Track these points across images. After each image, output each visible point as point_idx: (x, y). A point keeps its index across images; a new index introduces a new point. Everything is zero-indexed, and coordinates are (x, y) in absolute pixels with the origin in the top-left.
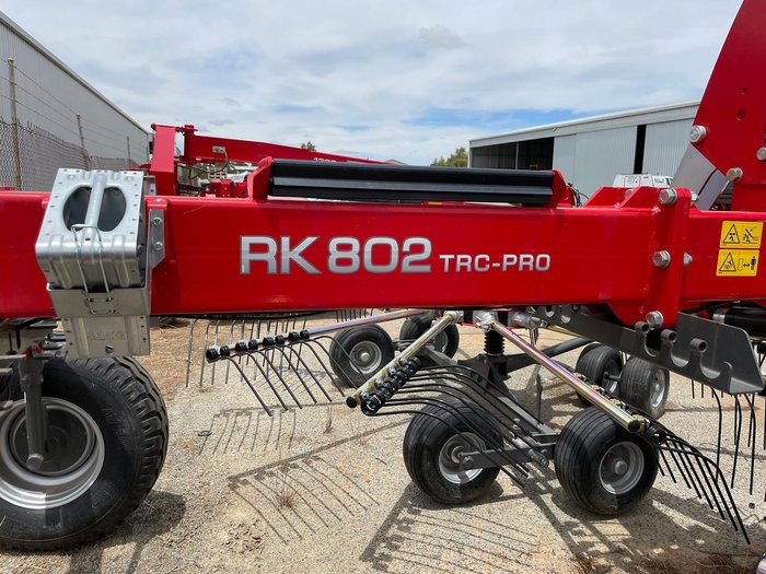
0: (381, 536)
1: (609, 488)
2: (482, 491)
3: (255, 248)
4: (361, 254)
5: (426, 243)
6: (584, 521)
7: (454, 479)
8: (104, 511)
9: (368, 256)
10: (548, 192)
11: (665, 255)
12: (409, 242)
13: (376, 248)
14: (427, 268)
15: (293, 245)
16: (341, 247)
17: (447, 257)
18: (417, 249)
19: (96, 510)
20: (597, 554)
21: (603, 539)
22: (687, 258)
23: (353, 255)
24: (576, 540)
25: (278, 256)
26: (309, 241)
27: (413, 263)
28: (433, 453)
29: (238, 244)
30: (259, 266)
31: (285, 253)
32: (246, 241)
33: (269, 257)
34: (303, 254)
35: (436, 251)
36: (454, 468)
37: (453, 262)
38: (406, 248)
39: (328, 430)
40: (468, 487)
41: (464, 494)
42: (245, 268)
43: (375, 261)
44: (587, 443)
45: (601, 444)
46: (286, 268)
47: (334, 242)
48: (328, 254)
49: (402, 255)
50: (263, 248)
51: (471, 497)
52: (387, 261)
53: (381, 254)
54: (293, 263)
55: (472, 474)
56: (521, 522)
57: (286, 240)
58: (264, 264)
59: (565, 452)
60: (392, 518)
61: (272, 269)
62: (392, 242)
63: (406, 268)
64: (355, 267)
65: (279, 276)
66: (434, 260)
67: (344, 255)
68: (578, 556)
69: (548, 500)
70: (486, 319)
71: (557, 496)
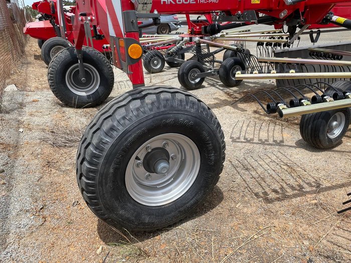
1: (233, 79)
2: (200, 86)
6: (227, 88)
7: (193, 82)
8: (102, 94)
14: (195, 3)
19: (101, 94)
20: (231, 92)
21: (232, 90)
27: (192, 1)
28: (187, 74)
36: (193, 80)
37: (199, 1)
40: (196, 84)
41: (195, 86)
43: (185, 1)
46: (169, 3)
51: (197, 87)
55: (197, 80)
56: (211, 90)
59: (222, 70)
61: (167, 3)
64: (181, 2)
66: (196, 0)
68: (226, 93)
69: (218, 86)
70: (197, 39)
71: (220, 85)
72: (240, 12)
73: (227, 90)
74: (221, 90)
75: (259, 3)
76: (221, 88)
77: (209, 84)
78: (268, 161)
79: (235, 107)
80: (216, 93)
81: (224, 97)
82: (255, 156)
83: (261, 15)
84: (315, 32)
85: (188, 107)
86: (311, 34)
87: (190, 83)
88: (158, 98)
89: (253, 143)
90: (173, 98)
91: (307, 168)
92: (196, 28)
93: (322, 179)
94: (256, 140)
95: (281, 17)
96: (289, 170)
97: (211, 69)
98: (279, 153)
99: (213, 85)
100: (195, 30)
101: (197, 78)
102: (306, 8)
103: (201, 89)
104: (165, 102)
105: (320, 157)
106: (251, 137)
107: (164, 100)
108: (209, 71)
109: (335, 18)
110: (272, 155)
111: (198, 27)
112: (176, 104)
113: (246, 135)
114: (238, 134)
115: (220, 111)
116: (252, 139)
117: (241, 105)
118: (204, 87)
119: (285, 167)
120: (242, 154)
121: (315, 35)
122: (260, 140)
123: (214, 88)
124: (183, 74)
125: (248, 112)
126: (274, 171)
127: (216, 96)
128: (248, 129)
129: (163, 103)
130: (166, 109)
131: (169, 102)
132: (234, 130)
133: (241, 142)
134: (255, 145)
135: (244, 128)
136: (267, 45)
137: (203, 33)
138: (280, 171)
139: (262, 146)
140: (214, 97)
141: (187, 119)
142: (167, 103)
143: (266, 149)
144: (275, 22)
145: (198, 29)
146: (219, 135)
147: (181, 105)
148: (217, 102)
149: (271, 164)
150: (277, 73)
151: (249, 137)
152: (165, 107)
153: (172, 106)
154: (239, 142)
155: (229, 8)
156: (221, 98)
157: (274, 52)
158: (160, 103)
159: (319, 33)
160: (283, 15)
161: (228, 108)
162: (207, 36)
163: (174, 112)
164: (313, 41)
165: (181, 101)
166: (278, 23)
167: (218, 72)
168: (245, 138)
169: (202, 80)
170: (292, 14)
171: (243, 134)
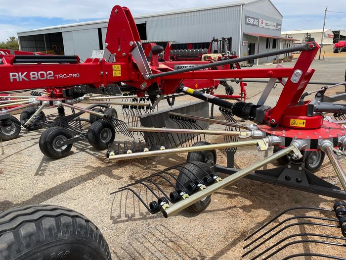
0: (39, 169)
1: (104, 141)
2: (67, 153)
3: (13, 76)
4: (38, 75)
5: (52, 72)
6: (99, 152)
7: (59, 150)
9: (39, 76)
10: (76, 60)
11: (102, 72)
12: (48, 72)
13: (41, 74)
14: (53, 78)
15: (22, 74)
16: (33, 74)
17: (57, 75)
18: (50, 74)
20: (103, 156)
21: (104, 154)
22: (106, 73)
23: (36, 76)
24: (97, 155)
25: (19, 77)
26: (26, 73)
27: (50, 77)
28: (51, 143)
29: (9, 75)
30: (15, 80)
31: (20, 76)
32: (11, 74)
33: (17, 77)
34: (25, 76)
35: (54, 74)
36: (59, 147)
37: (59, 76)
38: (48, 74)
39: (3, 154)
40: (63, 152)
41: (62, 154)
42: (12, 80)
43: (41, 77)
44: (96, 130)
45: (100, 129)
46: (21, 80)
47: (31, 73)
48: (30, 76)
49: (47, 75)
50: (15, 76)
51: (65, 155)
52: (44, 77)
53: (42, 75)
54: (22, 79)
55: (64, 148)
56: (82, 156)
57: (20, 73)
58: (16, 79)
59: (90, 135)
60: (41, 165)
61: (18, 80)
62: (44, 72)
63: (48, 78)
64: (37, 79)
65: (20, 82)
66: (54, 76)
67: (34, 76)
68: (98, 158)
69: (88, 150)
70: (58, 102)
71: (90, 149)
72: (103, 85)
73: (99, 154)
74: (93, 155)
75: (120, 75)
76: (92, 153)
77: (78, 149)
78: (153, 240)
79: (110, 175)
80: (87, 159)
81: (97, 164)
82: (139, 236)
83: (123, 84)
84: (171, 97)
85: (60, 235)
86: (168, 98)
87: (55, 151)
88: (17, 236)
89: (135, 220)
90: (39, 227)
91: (190, 239)
92: (56, 91)
93: (204, 250)
94: (137, 216)
95: (143, 89)
96: (175, 247)
97: (78, 133)
98: (161, 226)
99: (82, 150)
100: (55, 93)
101: (63, 145)
102: (162, 81)
103: (70, 157)
104: (28, 239)
105: (197, 222)
106: (132, 212)
107: (25, 237)
108: (77, 136)
109: (185, 89)
110: (156, 231)
111: (58, 90)
112: (43, 236)
113: (127, 210)
114: (118, 211)
115: (95, 183)
116: (133, 215)
117: (116, 172)
118: (72, 153)
119: (170, 244)
120: (126, 238)
121: (171, 99)
122: (141, 214)
123: (84, 153)
124: (45, 143)
125: (124, 179)
126: (161, 252)
127: (88, 163)
128: (128, 201)
129: (24, 242)
130: (30, 249)
131: (33, 238)
132: (114, 206)
133: (123, 221)
134: (138, 222)
135: (124, 202)
136: (132, 107)
137: (65, 95)
138: (167, 252)
139: (144, 222)
140: (86, 165)
141: (61, 250)
142: (30, 239)
143: (149, 225)
144: (137, 92)
145: (59, 92)
146: (103, 250)
147: (51, 235)
148: (90, 171)
149: (157, 243)
150: (149, 151)
151: (130, 212)
152: (28, 246)
153: (38, 242)
154: (120, 222)
155: (91, 82)
156: (94, 165)
157: (140, 117)
158: (20, 243)
159: (174, 97)
160: (143, 86)
161: (103, 177)
162: (70, 99)
163: (42, 248)
164: (171, 104)
165: (50, 229)
166: (140, 93)
167: (87, 136)
168: (126, 216)
169: (70, 146)
170: (151, 86)
171: (123, 209)
